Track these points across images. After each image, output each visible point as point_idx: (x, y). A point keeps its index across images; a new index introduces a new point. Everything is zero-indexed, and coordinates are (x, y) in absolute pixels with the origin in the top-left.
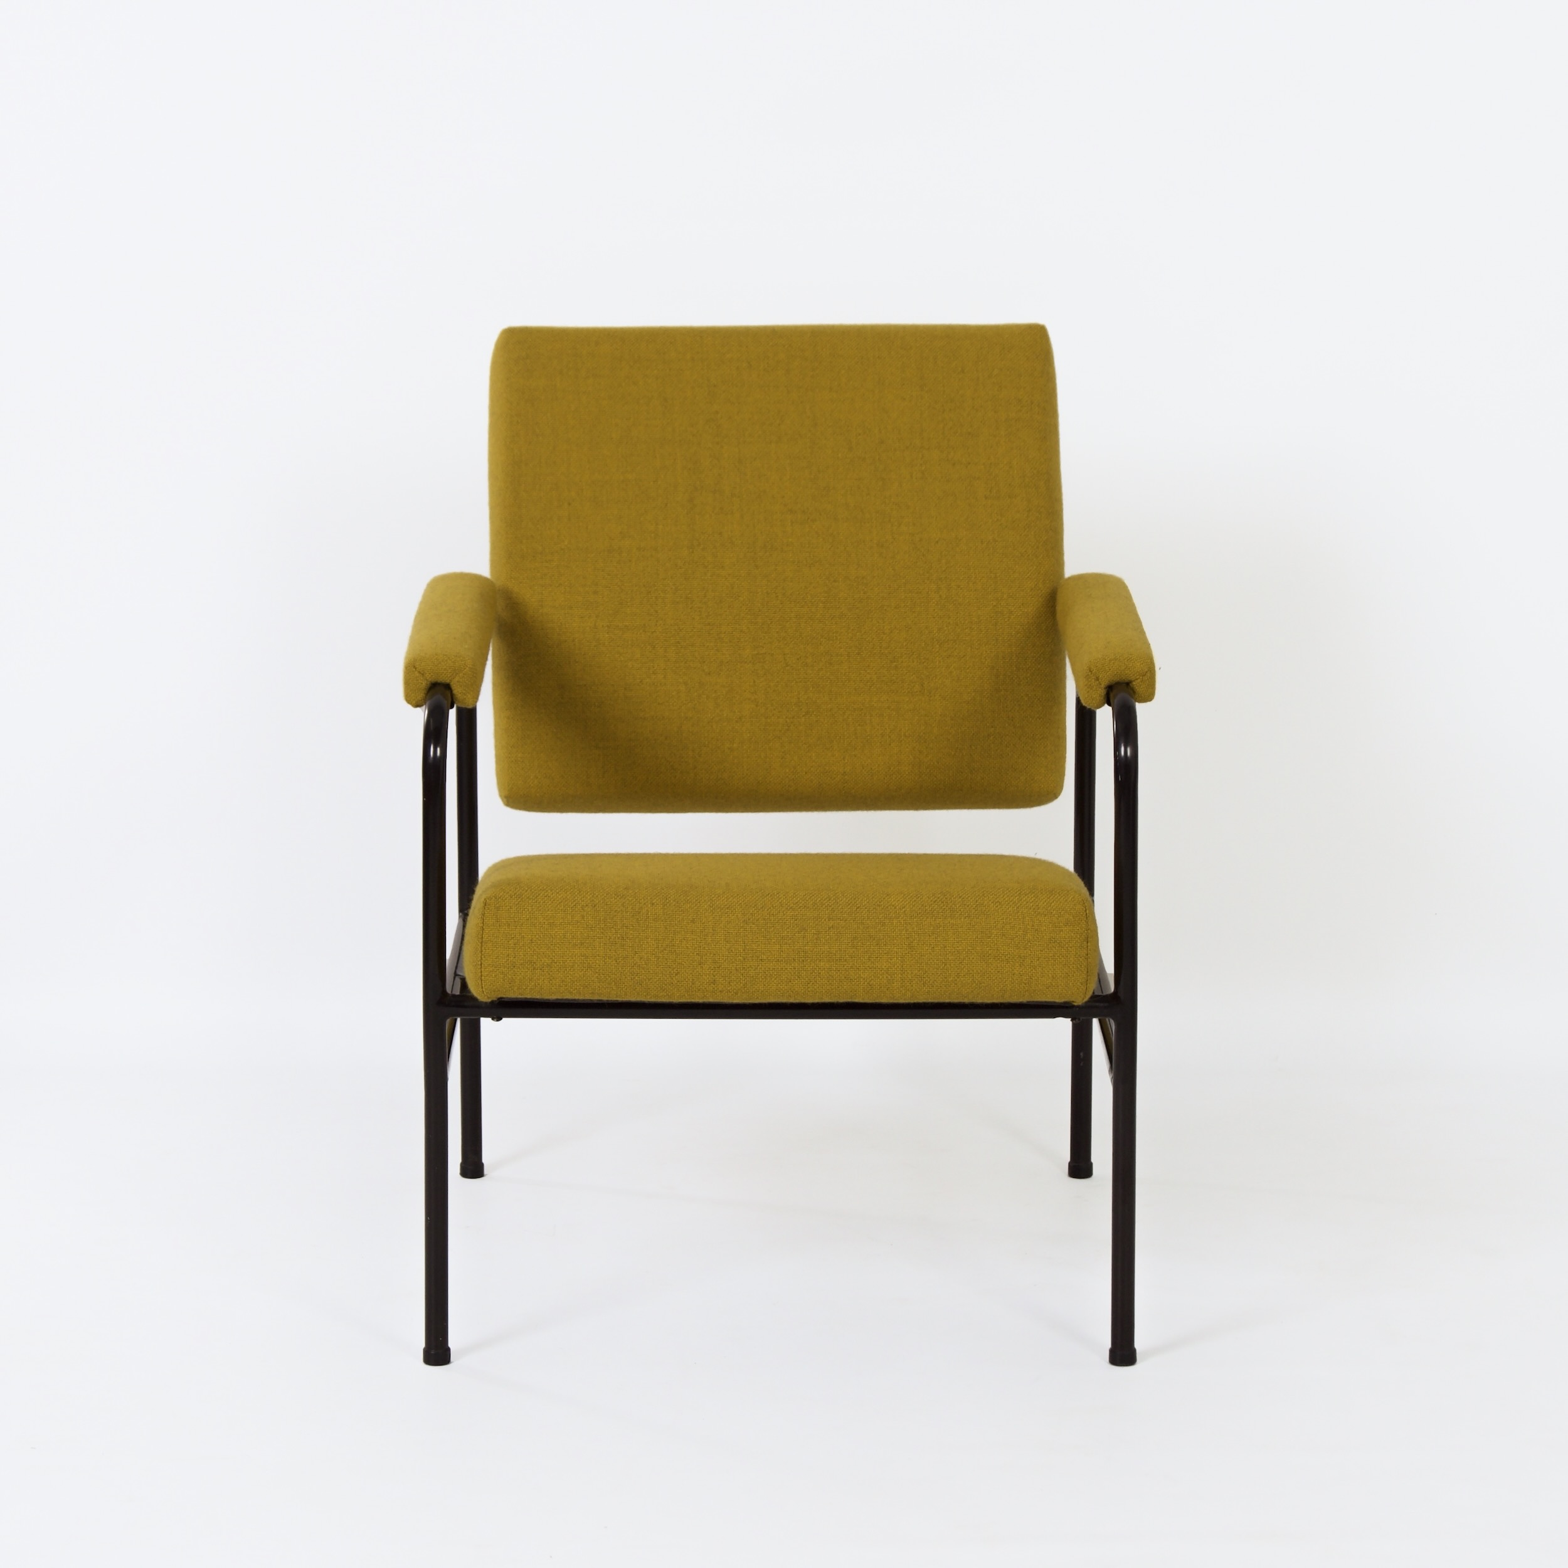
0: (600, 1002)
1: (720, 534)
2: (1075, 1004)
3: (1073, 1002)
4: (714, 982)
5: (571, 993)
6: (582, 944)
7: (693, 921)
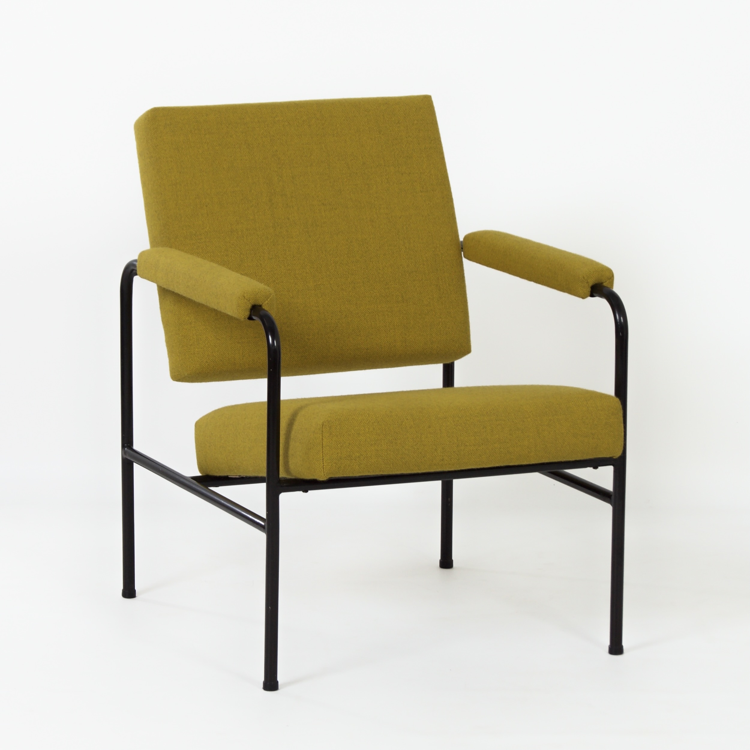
0: (382, 475)
1: (288, 219)
2: (614, 458)
3: (613, 456)
4: (443, 460)
5: (369, 472)
6: (375, 444)
7: (429, 427)
